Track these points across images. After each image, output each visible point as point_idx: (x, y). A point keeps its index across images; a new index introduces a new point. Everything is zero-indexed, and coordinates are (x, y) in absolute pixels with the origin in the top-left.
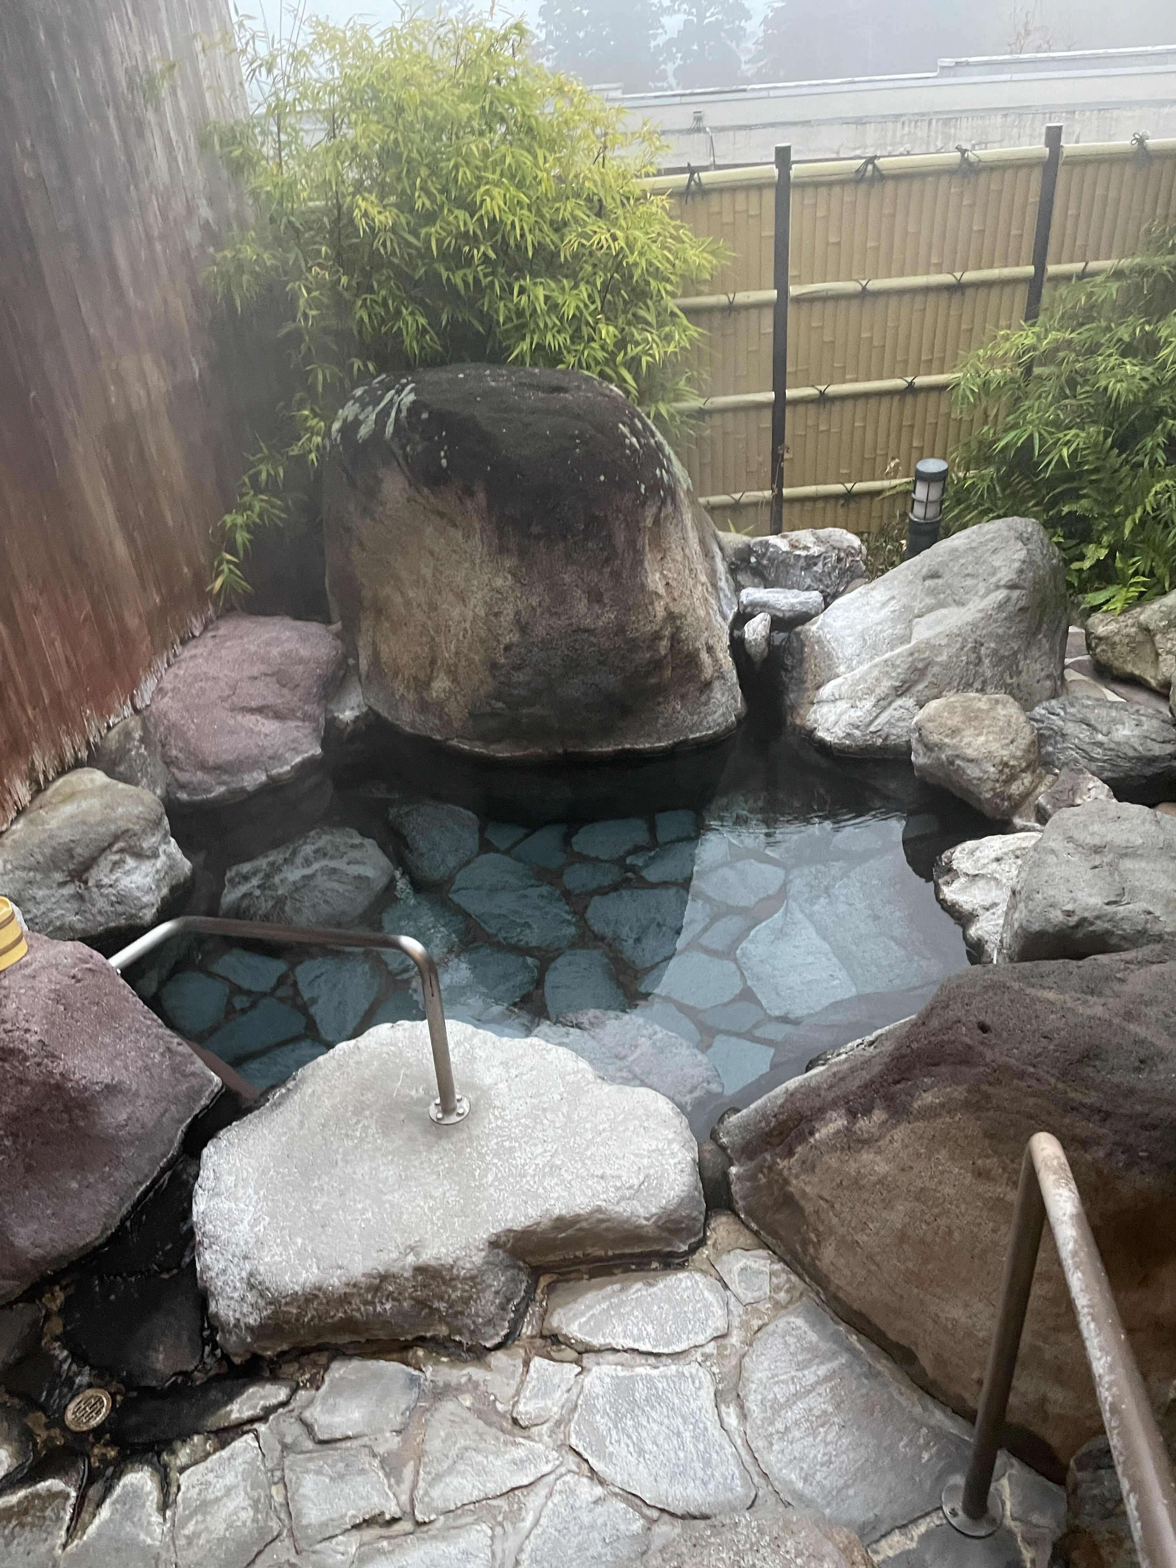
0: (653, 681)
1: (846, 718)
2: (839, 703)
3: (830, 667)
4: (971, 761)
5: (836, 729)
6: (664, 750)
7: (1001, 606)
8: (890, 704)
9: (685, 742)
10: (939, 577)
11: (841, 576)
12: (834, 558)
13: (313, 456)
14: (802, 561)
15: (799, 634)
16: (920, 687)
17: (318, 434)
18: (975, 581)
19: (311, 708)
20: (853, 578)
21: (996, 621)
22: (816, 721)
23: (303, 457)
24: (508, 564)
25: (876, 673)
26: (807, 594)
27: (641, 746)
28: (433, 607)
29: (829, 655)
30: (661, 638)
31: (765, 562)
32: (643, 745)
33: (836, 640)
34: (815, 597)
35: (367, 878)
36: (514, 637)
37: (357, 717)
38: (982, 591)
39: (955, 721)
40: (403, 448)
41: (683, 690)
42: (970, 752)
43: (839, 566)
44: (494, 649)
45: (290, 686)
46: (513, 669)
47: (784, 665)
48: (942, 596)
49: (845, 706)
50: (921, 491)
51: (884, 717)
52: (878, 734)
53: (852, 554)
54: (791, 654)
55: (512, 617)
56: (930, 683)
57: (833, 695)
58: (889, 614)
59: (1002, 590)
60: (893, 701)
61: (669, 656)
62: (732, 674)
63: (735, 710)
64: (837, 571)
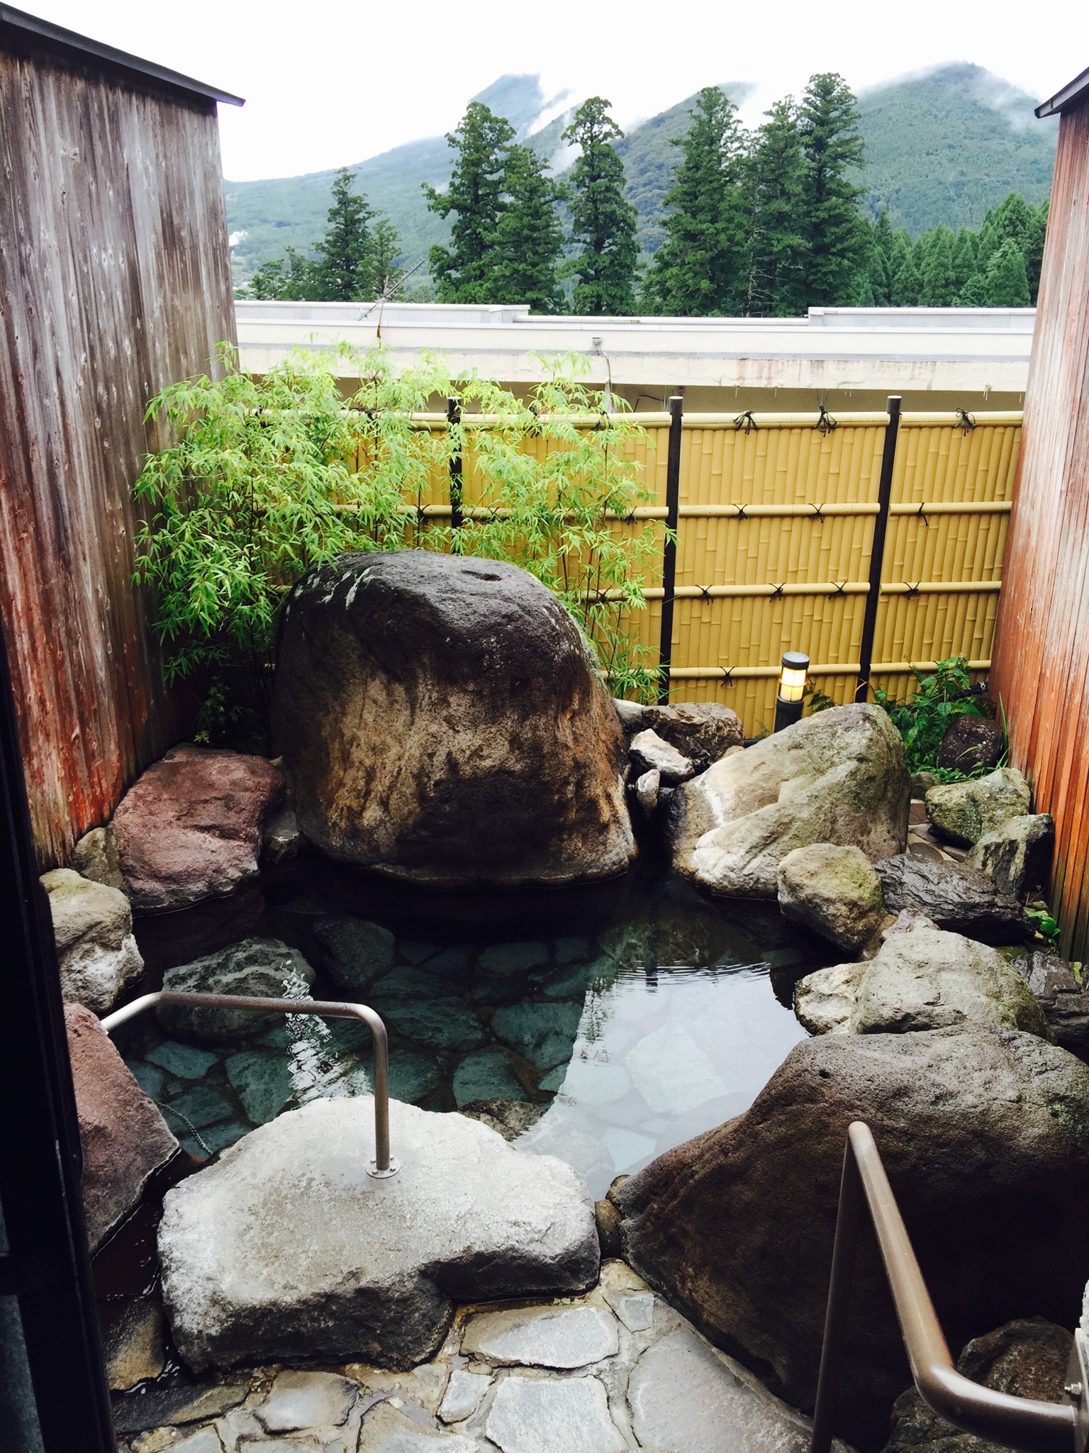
0: (560, 820)
1: (723, 863)
2: (717, 849)
3: (709, 819)
4: (827, 900)
5: (715, 871)
7: (852, 775)
8: (760, 852)
9: (583, 876)
10: (802, 748)
11: (720, 743)
16: (786, 838)
18: (831, 753)
20: (729, 745)
21: (848, 787)
22: (697, 864)
25: (749, 826)
27: (546, 878)
29: (709, 808)
30: (568, 783)
36: (445, 775)
37: (291, 841)
38: (837, 762)
39: (814, 866)
41: (585, 830)
42: (827, 893)
43: (718, 734)
44: (425, 784)
45: (237, 809)
46: (441, 802)
47: (670, 815)
48: (804, 764)
49: (722, 852)
50: (787, 677)
51: (755, 863)
52: (750, 877)
53: (729, 725)
54: (676, 806)
55: (444, 758)
56: (794, 835)
57: (713, 842)
58: (760, 776)
59: (854, 762)
60: (763, 849)
61: (574, 799)
62: (626, 820)
63: (628, 852)
64: (717, 739)
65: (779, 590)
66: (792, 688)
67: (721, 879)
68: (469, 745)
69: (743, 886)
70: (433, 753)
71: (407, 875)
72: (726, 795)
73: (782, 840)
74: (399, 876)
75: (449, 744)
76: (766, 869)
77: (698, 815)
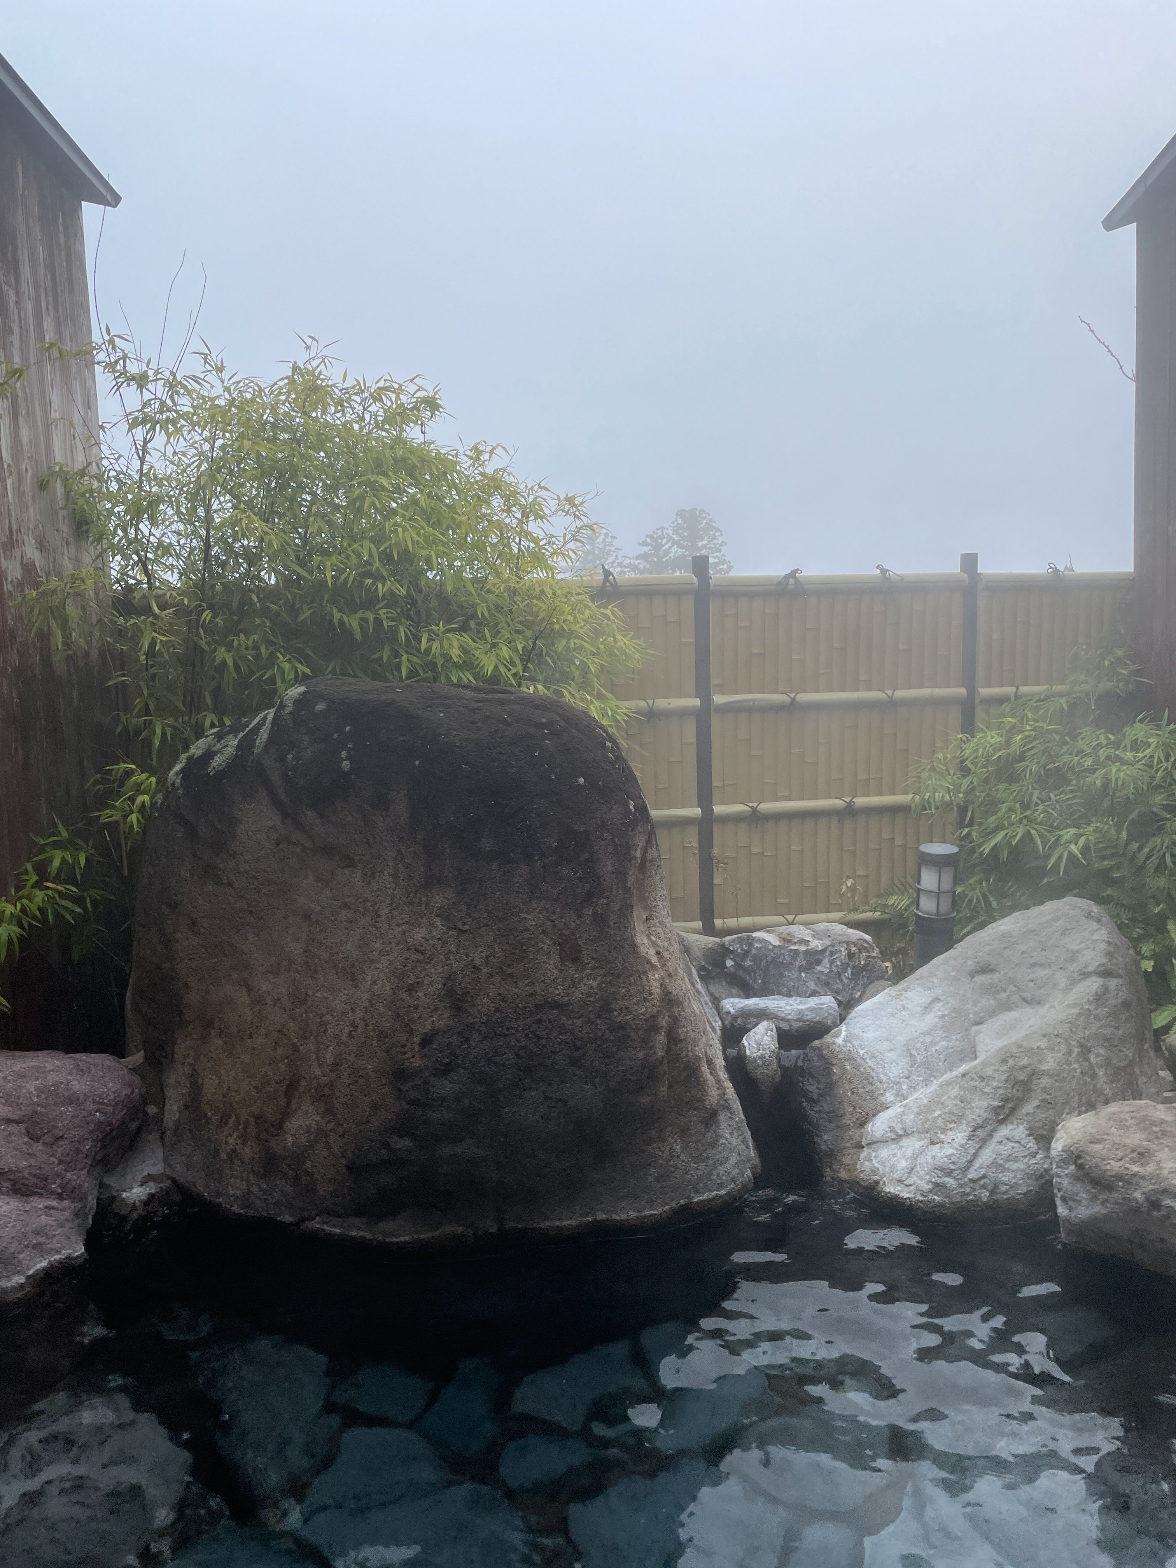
0: (645, 1100)
1: (924, 1162)
2: (905, 1142)
5: (914, 1179)
7: (1099, 998)
8: (990, 1136)
10: (992, 971)
12: (844, 953)
14: (801, 957)
15: (819, 1049)
16: (1029, 1108)
17: (146, 793)
18: (1047, 972)
23: (120, 823)
24: (439, 900)
25: (955, 1091)
26: (813, 1002)
28: (301, 999)
29: (867, 1078)
31: (748, 963)
32: (626, 1213)
33: (873, 1057)
34: (827, 1002)
36: (442, 1019)
38: (1063, 983)
43: (851, 964)
44: (403, 1046)
45: (48, 1139)
46: (434, 1075)
47: (806, 1094)
48: (1004, 995)
49: (918, 1144)
50: (929, 879)
51: (987, 1156)
52: (982, 1182)
53: (865, 948)
54: (813, 1077)
55: (439, 986)
56: (1042, 1101)
57: (892, 1130)
58: (937, 1020)
59: (1094, 978)
60: (994, 1130)
61: (666, 1061)
62: (737, 1106)
63: (749, 1161)
64: (849, 971)
65: (850, 805)
66: (938, 894)
67: (930, 1191)
68: (488, 957)
69: (972, 1201)
70: (418, 983)
71: (369, 1236)
72: (889, 1055)
73: (1024, 1111)
74: (353, 1237)
75: (449, 959)
76: (1007, 1166)
77: (851, 1089)
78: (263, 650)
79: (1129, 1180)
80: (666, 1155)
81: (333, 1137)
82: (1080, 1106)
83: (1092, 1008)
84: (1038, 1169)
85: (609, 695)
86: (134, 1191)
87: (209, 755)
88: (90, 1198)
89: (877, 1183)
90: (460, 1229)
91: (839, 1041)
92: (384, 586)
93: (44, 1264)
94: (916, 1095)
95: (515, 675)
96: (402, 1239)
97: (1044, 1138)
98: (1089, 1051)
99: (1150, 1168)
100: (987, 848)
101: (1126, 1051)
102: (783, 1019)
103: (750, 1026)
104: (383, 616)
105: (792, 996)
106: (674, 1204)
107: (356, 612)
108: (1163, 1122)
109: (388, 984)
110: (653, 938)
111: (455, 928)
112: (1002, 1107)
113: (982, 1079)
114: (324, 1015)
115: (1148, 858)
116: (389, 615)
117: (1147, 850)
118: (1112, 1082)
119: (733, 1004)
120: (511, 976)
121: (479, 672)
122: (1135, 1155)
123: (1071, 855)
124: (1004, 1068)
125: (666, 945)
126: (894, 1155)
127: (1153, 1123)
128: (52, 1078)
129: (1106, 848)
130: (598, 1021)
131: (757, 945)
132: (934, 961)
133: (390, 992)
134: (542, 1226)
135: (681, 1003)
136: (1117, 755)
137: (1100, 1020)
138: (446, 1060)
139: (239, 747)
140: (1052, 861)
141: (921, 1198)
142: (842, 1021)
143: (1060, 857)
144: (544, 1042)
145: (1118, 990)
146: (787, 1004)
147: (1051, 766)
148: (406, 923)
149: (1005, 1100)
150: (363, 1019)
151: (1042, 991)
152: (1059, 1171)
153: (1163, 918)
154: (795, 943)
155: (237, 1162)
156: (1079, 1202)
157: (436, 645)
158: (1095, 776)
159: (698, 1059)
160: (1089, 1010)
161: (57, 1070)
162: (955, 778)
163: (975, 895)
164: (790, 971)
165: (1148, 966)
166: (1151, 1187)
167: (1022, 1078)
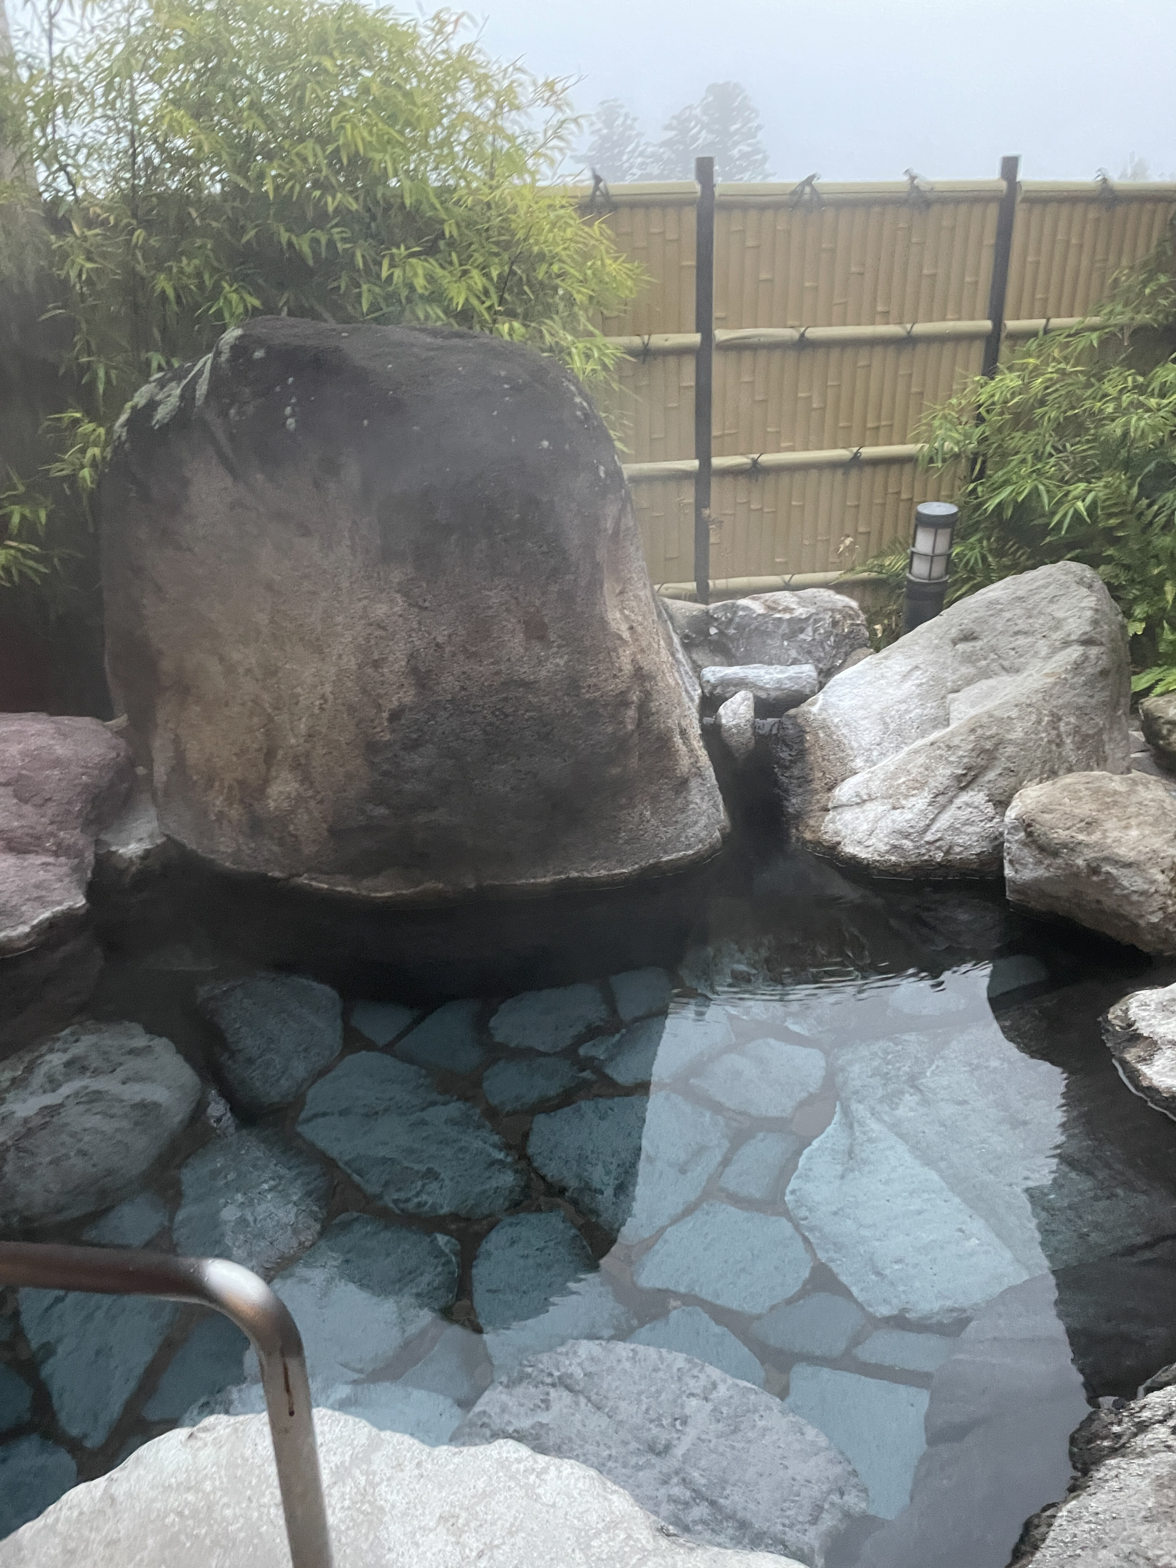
0: (615, 771)
1: (885, 825)
2: (868, 806)
3: (843, 762)
4: (1129, 865)
5: (873, 840)
6: (626, 880)
7: (1077, 667)
8: (951, 802)
9: (655, 867)
10: (975, 639)
11: (837, 645)
12: (829, 621)
13: (86, 473)
14: (784, 626)
15: (794, 718)
16: (991, 775)
17: (96, 445)
18: (1030, 639)
19: (71, 836)
20: (853, 648)
21: (1073, 687)
22: (837, 833)
23: (72, 479)
24: (397, 576)
25: (921, 760)
26: (793, 670)
27: (595, 874)
28: (271, 671)
29: (839, 744)
30: (626, 704)
31: (732, 631)
32: (598, 872)
33: (847, 725)
34: (807, 670)
35: (156, 1105)
36: (408, 696)
37: (148, 852)
38: (1044, 651)
39: (1086, 809)
40: (223, 413)
41: (654, 788)
42: (1124, 852)
43: (835, 631)
44: (372, 721)
45: (38, 800)
46: (404, 749)
47: (779, 762)
48: (984, 663)
49: (881, 809)
50: (924, 542)
51: (944, 821)
52: (938, 844)
53: (850, 615)
54: (787, 745)
55: (403, 663)
56: (1005, 769)
57: (858, 795)
58: (914, 688)
59: (1076, 647)
60: (955, 796)
61: (636, 734)
62: (710, 772)
63: (719, 823)
64: (832, 639)
65: (856, 456)
66: (932, 558)
67: (887, 852)
68: (450, 636)
69: (926, 861)
70: (383, 659)
71: (354, 891)
72: (862, 722)
73: (986, 779)
74: (340, 892)
75: (410, 636)
76: (963, 829)
77: (823, 756)
78: (206, 277)
79: (1073, 847)
80: (636, 819)
81: (312, 804)
82: (1042, 773)
83: (1069, 676)
84: (993, 832)
85: (596, 332)
86: (131, 847)
87: (152, 405)
88: (86, 855)
89: (839, 843)
90: (441, 886)
91: (815, 709)
92: (334, 198)
93: (47, 914)
94: (885, 762)
95: (489, 308)
96: (386, 894)
97: (1002, 803)
98: (1060, 719)
99: (1096, 837)
100: (991, 505)
101: (1098, 720)
102: (761, 688)
103: (727, 695)
104: (337, 237)
105: (772, 664)
106: (643, 863)
107: (305, 232)
108: (1116, 793)
109: (353, 659)
110: (627, 612)
111: (416, 605)
112: (965, 775)
113: (949, 747)
114: (295, 687)
115: (1156, 515)
116: (344, 235)
117: (1156, 507)
118: (1078, 749)
119: (714, 673)
120: (475, 654)
121: (448, 306)
122: (1083, 824)
123: (1077, 512)
124: (972, 737)
125: (640, 618)
126: (857, 818)
127: (1107, 794)
128: (34, 743)
129: (1115, 504)
130: (566, 698)
131: (741, 613)
132: (918, 628)
133: (354, 667)
134: (518, 882)
135: (654, 678)
136: (1140, 402)
137: (1075, 689)
138: (414, 736)
139: (182, 397)
140: (1056, 519)
141: (878, 858)
142: (821, 688)
143: (1065, 515)
144: (511, 718)
145: (1098, 659)
146: (767, 673)
147: (1069, 413)
148: (366, 598)
149: (969, 769)
150: (332, 693)
151: (1022, 660)
152: (1009, 837)
153: (1162, 579)
154: (780, 611)
155: (225, 822)
156: (1025, 866)
157: (398, 273)
158: (1114, 424)
159: (670, 730)
160: (1065, 679)
161: (38, 734)
162: (967, 427)
163: (973, 555)
164: (772, 639)
165: (1138, 628)
166: (1092, 855)
167: (988, 747)
